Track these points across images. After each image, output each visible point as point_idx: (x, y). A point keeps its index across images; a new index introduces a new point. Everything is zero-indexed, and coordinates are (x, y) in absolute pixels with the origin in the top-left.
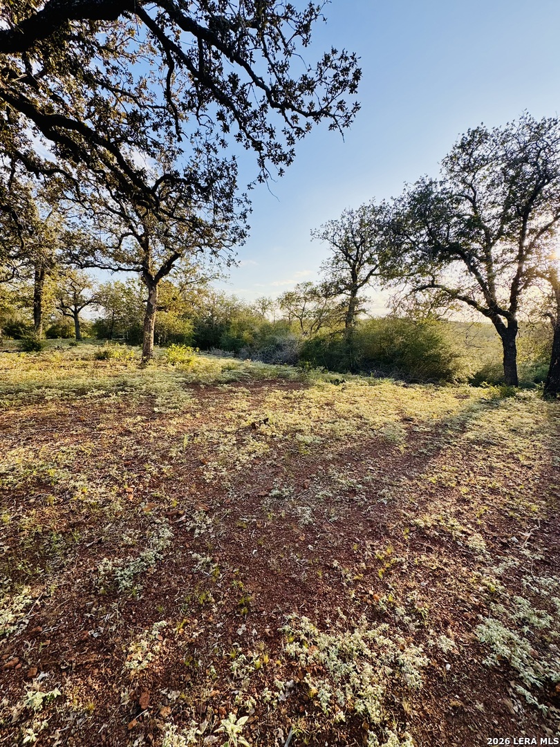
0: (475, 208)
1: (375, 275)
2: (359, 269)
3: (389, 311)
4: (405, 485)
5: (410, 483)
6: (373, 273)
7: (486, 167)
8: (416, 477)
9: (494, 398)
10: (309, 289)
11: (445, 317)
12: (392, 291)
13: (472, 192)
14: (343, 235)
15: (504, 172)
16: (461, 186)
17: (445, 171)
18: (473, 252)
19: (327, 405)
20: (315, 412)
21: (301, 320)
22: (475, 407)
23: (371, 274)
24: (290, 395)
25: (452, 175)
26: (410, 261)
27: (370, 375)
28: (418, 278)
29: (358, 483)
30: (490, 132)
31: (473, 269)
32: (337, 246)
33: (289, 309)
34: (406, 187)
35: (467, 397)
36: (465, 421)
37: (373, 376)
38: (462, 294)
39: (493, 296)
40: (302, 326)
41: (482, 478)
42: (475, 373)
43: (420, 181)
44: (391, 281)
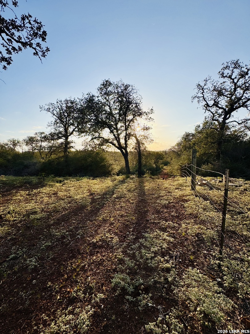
0: (110, 109)
1: (76, 131)
2: (68, 128)
3: (83, 147)
4: (89, 225)
5: (91, 223)
6: (75, 130)
7: (112, 95)
8: (94, 219)
9: (124, 180)
10: (43, 135)
11: (106, 150)
12: (84, 138)
13: (108, 103)
14: (58, 111)
15: (118, 98)
16: (105, 100)
17: (99, 93)
18: (111, 126)
19: (54, 194)
20: (46, 199)
21: (40, 151)
22: (117, 184)
23: (74, 130)
24: (31, 193)
25: (101, 95)
26: (89, 126)
27: (77, 176)
28: (93, 134)
29: (67, 231)
30: (112, 83)
31: (112, 132)
32: (55, 116)
33: (32, 146)
34: (83, 95)
35: (115, 180)
36: (114, 190)
37: (79, 177)
38: (110, 141)
39: (120, 142)
40: (40, 154)
41: (118, 212)
42: (118, 171)
43: (88, 94)
44: (83, 134)
